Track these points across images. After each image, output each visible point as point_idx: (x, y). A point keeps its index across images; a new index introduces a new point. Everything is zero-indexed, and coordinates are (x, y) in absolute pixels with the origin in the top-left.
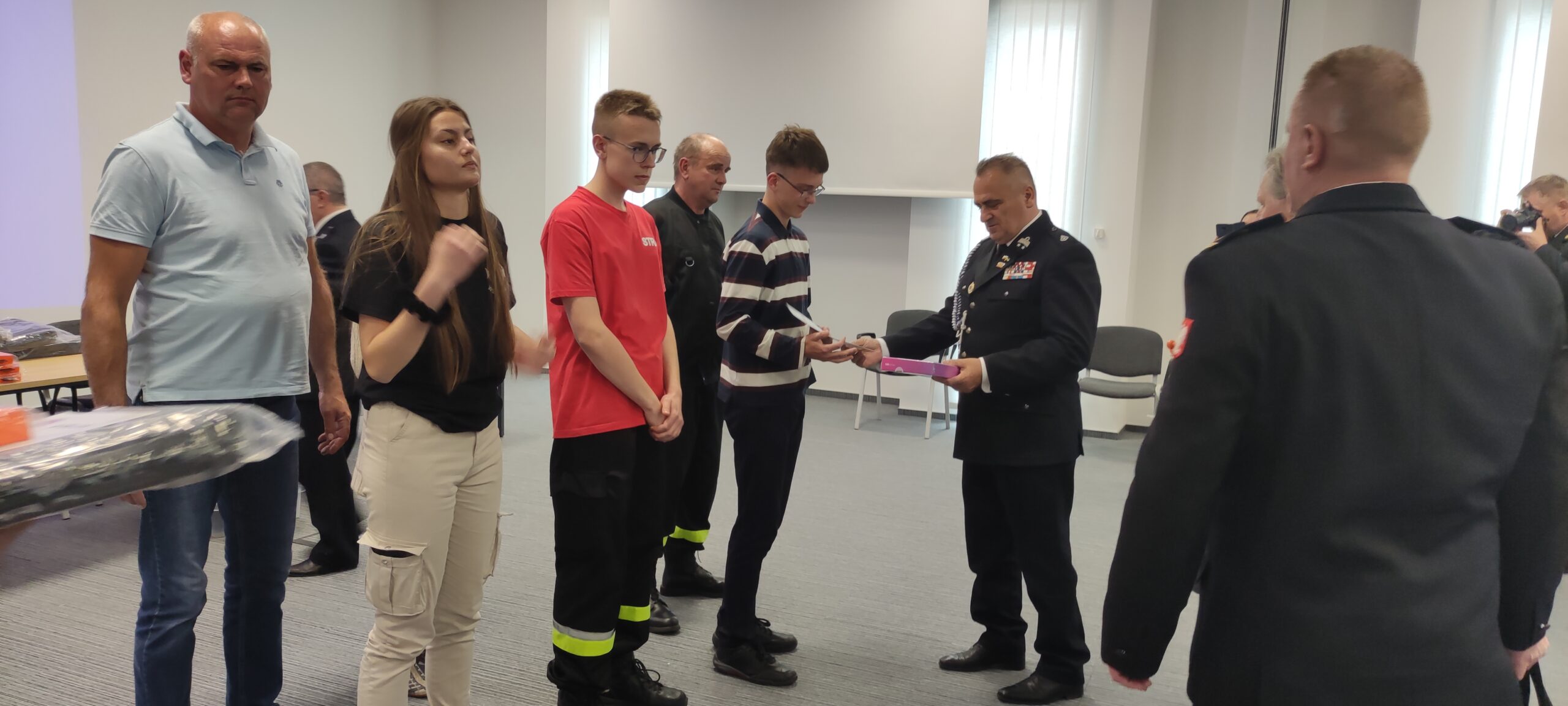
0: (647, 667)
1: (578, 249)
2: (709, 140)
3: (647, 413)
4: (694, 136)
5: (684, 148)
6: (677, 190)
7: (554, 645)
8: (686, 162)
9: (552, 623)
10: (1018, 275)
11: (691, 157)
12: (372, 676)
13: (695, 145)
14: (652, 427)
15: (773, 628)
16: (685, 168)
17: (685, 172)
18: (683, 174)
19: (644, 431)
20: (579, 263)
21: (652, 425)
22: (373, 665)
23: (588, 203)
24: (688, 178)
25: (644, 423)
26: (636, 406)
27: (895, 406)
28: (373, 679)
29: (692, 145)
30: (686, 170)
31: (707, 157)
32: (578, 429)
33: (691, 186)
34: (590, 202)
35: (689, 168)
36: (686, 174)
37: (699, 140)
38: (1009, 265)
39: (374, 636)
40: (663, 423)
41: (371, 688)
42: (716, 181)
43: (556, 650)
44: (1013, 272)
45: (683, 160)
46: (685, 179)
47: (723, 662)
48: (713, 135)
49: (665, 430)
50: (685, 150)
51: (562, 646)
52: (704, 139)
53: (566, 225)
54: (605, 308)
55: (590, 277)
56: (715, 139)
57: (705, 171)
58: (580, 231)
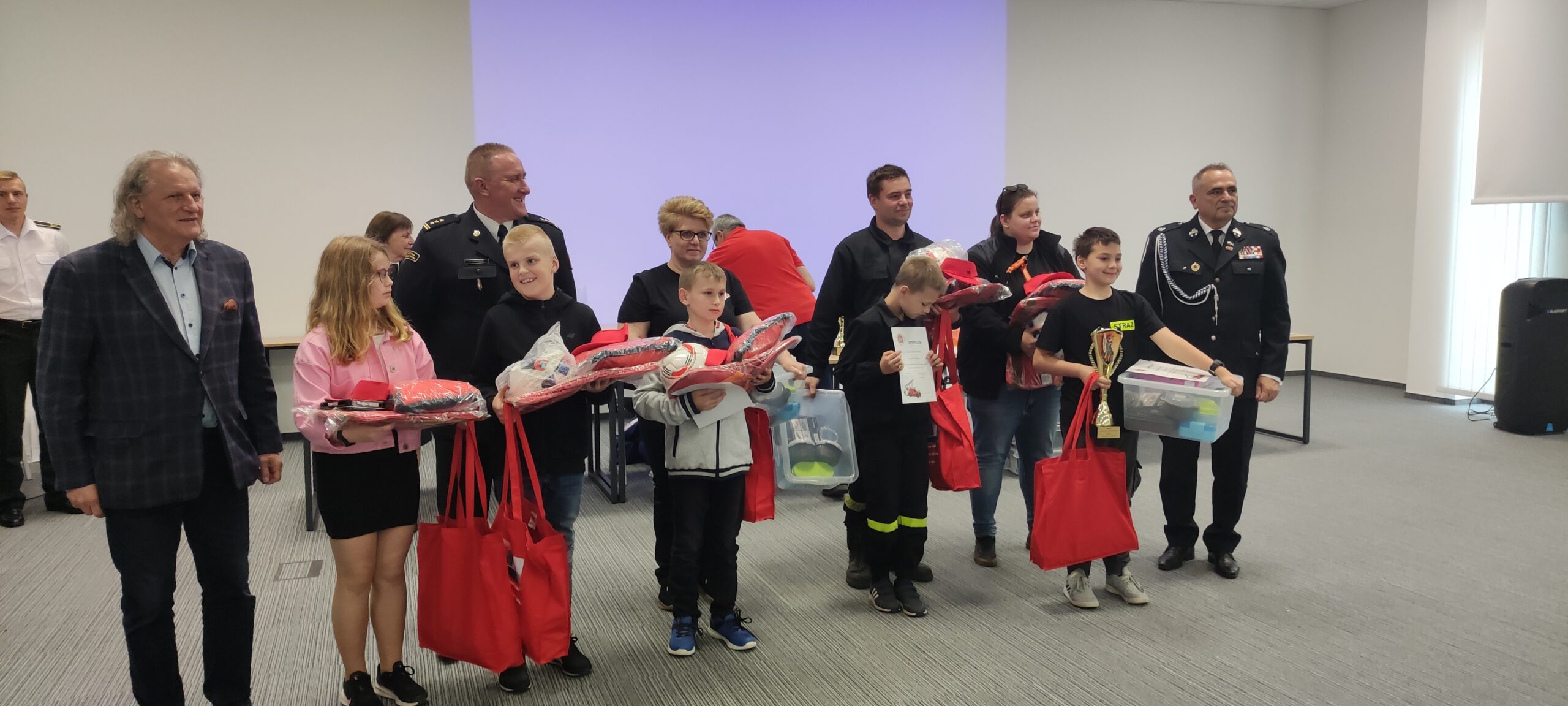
10: (1250, 256)
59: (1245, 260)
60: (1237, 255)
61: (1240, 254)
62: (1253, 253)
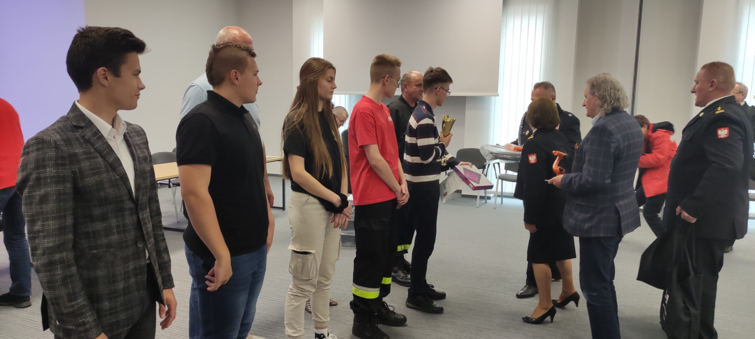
0: (388, 305)
1: (371, 124)
2: (414, 73)
3: (396, 193)
4: (407, 73)
5: (404, 79)
6: (404, 96)
7: (353, 294)
8: (406, 84)
9: (352, 284)
11: (408, 82)
12: (292, 304)
13: (408, 77)
14: (398, 199)
15: (435, 288)
16: (406, 87)
17: (406, 89)
18: (405, 90)
19: (395, 201)
20: (371, 130)
21: (398, 198)
22: (292, 299)
23: (371, 103)
24: (407, 91)
25: (395, 198)
26: (391, 190)
27: (459, 193)
28: (293, 305)
29: (407, 77)
30: (406, 88)
31: (414, 81)
32: (368, 201)
33: (410, 95)
34: (372, 104)
35: (407, 87)
36: (406, 90)
37: (410, 74)
39: (292, 287)
40: (402, 197)
41: (291, 309)
42: (420, 91)
43: (355, 296)
45: (404, 84)
46: (406, 92)
47: (410, 303)
48: (415, 70)
49: (403, 200)
50: (405, 79)
51: (358, 294)
52: (412, 73)
53: (366, 114)
54: (380, 150)
55: (375, 135)
56: (417, 72)
57: (415, 87)
58: (372, 116)
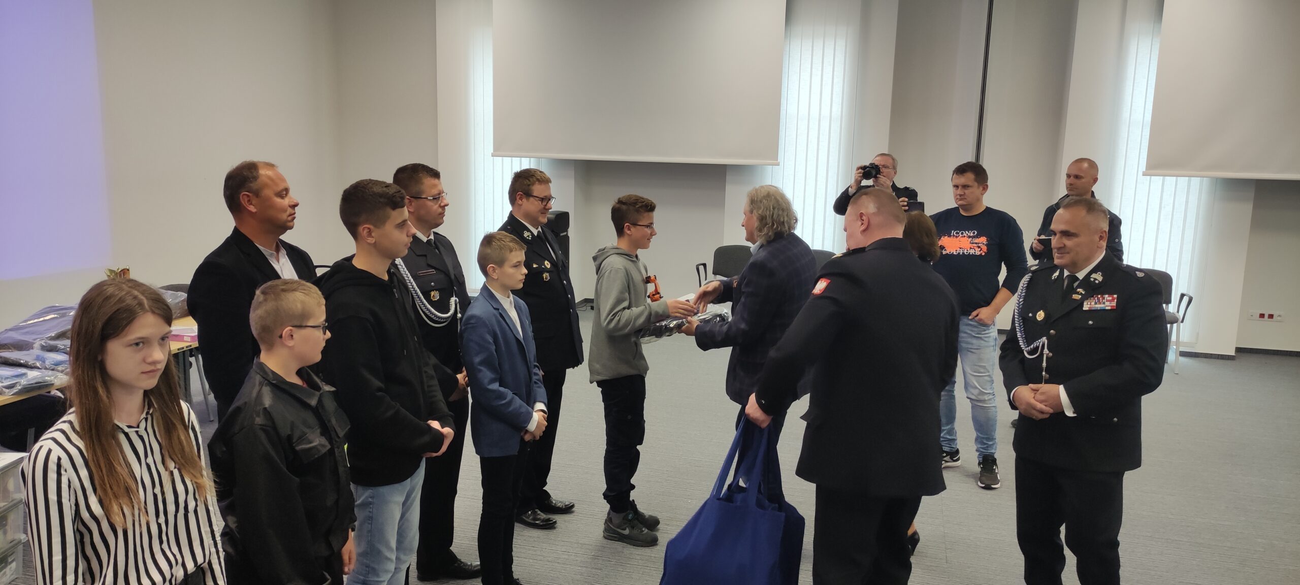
10: (1099, 306)
38: (1085, 297)
44: (1093, 303)
59: (1090, 311)
60: (1082, 305)
61: (1085, 303)
62: (1104, 303)
